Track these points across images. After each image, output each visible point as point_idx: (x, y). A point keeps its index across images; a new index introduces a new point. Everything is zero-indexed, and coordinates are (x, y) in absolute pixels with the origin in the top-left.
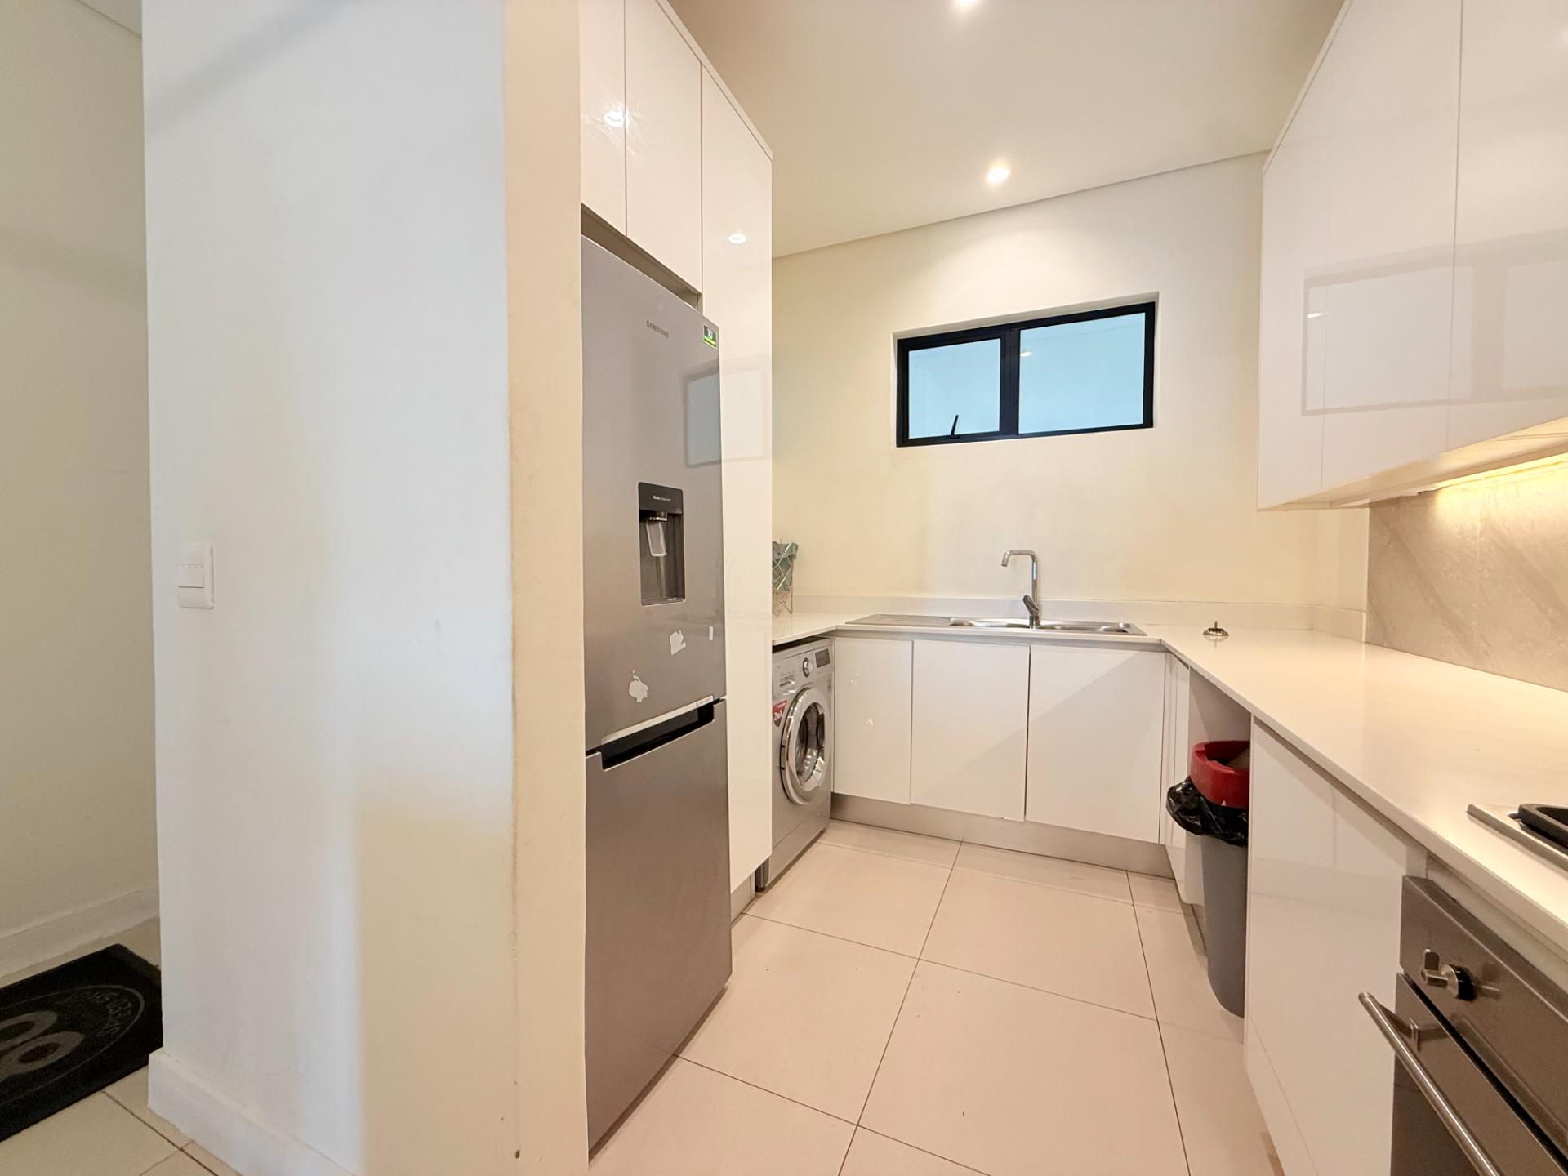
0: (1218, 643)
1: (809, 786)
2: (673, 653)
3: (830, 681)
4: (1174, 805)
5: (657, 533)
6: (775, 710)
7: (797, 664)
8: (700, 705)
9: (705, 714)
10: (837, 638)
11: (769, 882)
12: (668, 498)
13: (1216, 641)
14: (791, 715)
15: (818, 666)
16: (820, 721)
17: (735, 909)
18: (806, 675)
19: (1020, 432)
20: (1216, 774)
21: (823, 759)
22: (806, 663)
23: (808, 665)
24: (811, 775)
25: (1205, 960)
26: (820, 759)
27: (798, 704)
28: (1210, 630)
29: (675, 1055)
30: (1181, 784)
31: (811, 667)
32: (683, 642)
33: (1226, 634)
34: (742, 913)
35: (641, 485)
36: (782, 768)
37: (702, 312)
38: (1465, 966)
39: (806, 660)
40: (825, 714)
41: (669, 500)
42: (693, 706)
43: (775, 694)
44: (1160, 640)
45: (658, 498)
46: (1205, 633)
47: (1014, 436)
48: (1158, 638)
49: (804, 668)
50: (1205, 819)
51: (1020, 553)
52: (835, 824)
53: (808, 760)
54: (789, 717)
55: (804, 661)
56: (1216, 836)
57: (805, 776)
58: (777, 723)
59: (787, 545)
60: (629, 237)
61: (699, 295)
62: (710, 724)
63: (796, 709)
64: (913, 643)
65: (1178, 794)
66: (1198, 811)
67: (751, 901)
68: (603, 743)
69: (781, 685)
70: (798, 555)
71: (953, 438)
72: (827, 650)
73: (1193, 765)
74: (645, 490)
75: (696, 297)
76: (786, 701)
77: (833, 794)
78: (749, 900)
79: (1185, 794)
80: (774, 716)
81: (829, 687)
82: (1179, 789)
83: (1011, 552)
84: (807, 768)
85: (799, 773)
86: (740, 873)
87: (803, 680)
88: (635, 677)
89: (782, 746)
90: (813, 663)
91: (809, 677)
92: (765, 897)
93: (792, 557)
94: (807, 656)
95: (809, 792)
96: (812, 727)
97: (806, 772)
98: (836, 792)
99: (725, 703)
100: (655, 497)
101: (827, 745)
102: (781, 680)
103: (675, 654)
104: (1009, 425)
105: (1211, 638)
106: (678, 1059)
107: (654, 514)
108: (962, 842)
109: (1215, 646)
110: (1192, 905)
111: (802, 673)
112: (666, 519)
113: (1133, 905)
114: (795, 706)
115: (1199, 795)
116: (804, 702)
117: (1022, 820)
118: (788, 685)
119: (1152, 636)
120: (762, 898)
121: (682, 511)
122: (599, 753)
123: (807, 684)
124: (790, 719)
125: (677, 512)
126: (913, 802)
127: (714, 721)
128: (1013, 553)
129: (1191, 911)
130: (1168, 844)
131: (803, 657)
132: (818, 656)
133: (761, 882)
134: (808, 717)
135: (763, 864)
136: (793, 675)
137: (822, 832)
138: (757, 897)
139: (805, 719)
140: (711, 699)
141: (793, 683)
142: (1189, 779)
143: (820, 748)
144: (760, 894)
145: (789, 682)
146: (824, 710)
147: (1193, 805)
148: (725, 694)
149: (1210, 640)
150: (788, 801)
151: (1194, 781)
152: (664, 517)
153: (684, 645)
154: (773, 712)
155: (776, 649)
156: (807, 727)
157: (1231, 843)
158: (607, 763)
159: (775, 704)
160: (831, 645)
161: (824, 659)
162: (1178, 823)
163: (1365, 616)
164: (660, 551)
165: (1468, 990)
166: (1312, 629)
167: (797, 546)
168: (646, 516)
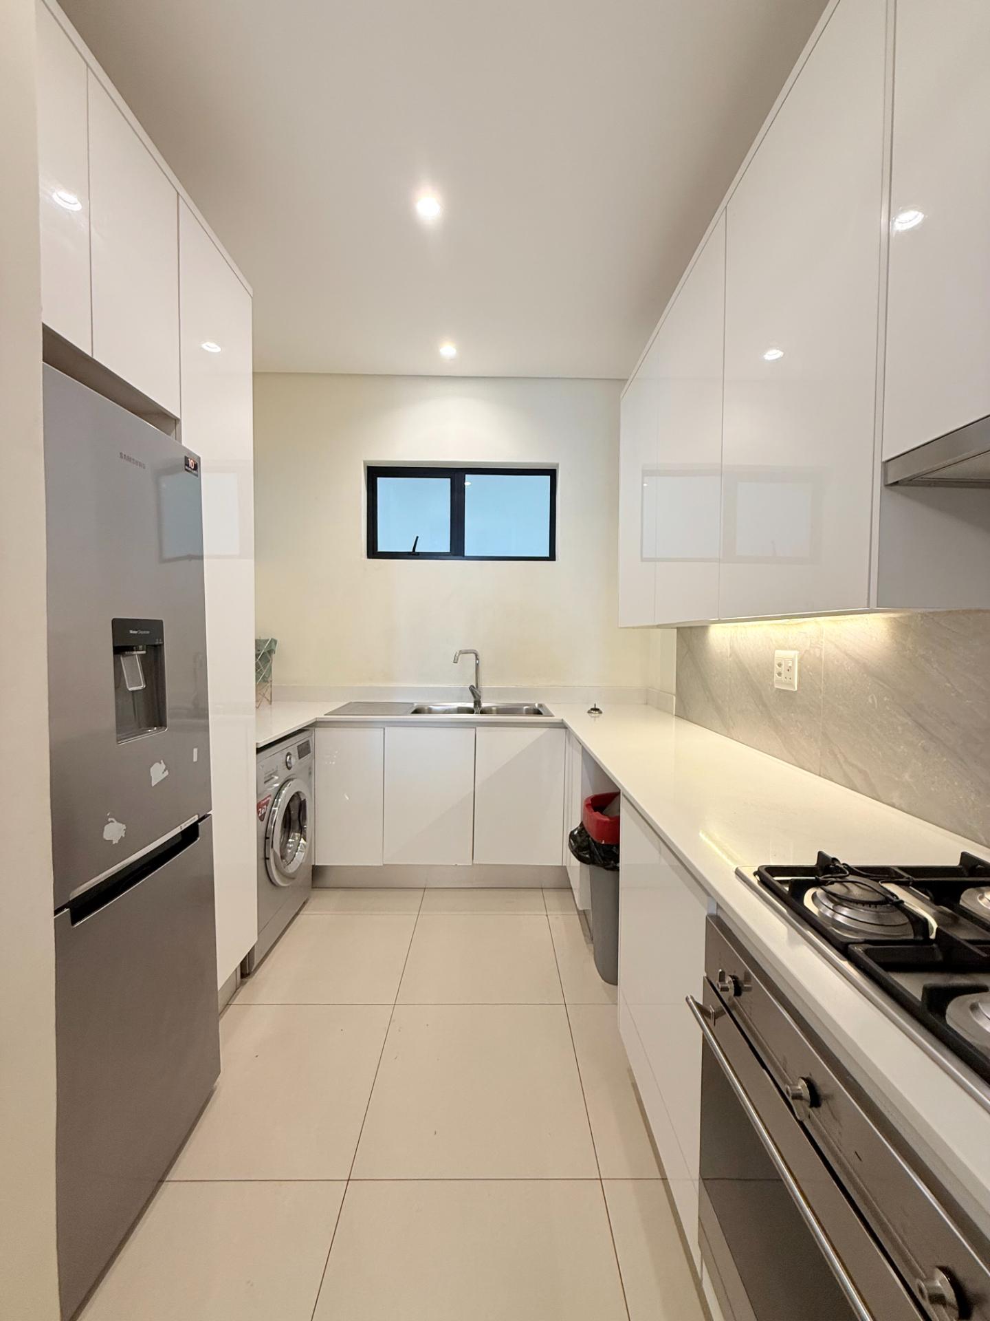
0: (597, 719)
1: (291, 868)
2: (153, 785)
3: (310, 768)
4: (573, 844)
5: (133, 664)
6: (259, 806)
7: (280, 758)
8: (183, 828)
9: (190, 835)
10: (316, 729)
11: (253, 968)
12: (146, 630)
13: (595, 717)
14: (276, 806)
15: (300, 758)
16: (302, 806)
17: (221, 1001)
18: (289, 768)
19: (466, 554)
20: (599, 821)
21: (305, 840)
22: (288, 757)
23: (290, 759)
24: (295, 856)
25: (592, 947)
26: (302, 841)
27: (282, 797)
28: (592, 709)
29: (161, 1181)
30: (577, 828)
31: (293, 761)
32: (165, 771)
33: (601, 713)
34: (227, 1004)
35: (115, 622)
36: (266, 859)
37: (180, 441)
38: (736, 975)
39: (288, 754)
40: (307, 799)
41: (148, 632)
42: (177, 830)
43: (259, 792)
44: (562, 720)
45: (135, 632)
46: (589, 712)
47: (461, 557)
48: (561, 718)
49: (286, 763)
50: (591, 853)
51: (466, 652)
52: (316, 892)
53: (290, 843)
54: (273, 808)
55: (287, 756)
56: (598, 865)
57: (288, 859)
58: (261, 818)
59: (268, 640)
60: (95, 358)
61: (176, 421)
62: (196, 842)
63: (280, 800)
64: (384, 729)
65: (576, 836)
66: (588, 848)
67: (237, 989)
68: (71, 899)
69: (266, 782)
70: (276, 649)
71: (414, 555)
72: (308, 741)
73: (584, 815)
74: (119, 626)
75: (174, 421)
76: (270, 796)
77: (314, 867)
78: (235, 988)
79: (580, 836)
80: (258, 812)
81: (310, 773)
82: (576, 832)
83: (460, 651)
84: (289, 851)
85: (282, 857)
86: (226, 968)
87: (285, 773)
88: (110, 819)
89: (266, 838)
90: (295, 756)
91: (292, 769)
92: (250, 982)
93: (270, 652)
94: (289, 750)
95: (293, 873)
96: (294, 813)
97: (289, 855)
98: (316, 864)
99: (211, 817)
100: (131, 632)
101: (308, 826)
102: (265, 778)
103: (156, 785)
104: (457, 549)
105: (593, 715)
106: (164, 1183)
107: (131, 649)
108: (425, 888)
109: (595, 720)
110: (584, 911)
111: (285, 767)
112: (144, 652)
113: (547, 915)
114: (279, 798)
115: (589, 836)
116: (286, 794)
117: (471, 864)
118: (272, 781)
119: (557, 717)
120: (248, 983)
121: (163, 641)
122: (66, 910)
123: (290, 776)
124: (275, 811)
125: (157, 643)
126: (385, 863)
127: (199, 839)
128: (461, 652)
129: (583, 914)
130: (568, 865)
131: (286, 752)
132: (300, 747)
133: (246, 970)
134: (291, 804)
135: (249, 953)
136: (277, 771)
137: (304, 903)
138: (242, 984)
139: (288, 808)
140: (196, 818)
141: (276, 778)
142: (582, 824)
143: (302, 830)
144: (244, 980)
145: (273, 778)
146: (306, 795)
147: (585, 844)
148: (211, 810)
149: (592, 717)
150: (272, 886)
151: (585, 825)
152: (143, 650)
153: (167, 773)
154: (258, 809)
155: (259, 750)
156: (290, 813)
157: (607, 869)
158: (75, 918)
159: (260, 800)
160: (311, 735)
161: (304, 750)
162: (575, 855)
163: (674, 698)
164: (136, 683)
165: (738, 991)
166: (647, 704)
167: (276, 642)
168: (119, 650)
